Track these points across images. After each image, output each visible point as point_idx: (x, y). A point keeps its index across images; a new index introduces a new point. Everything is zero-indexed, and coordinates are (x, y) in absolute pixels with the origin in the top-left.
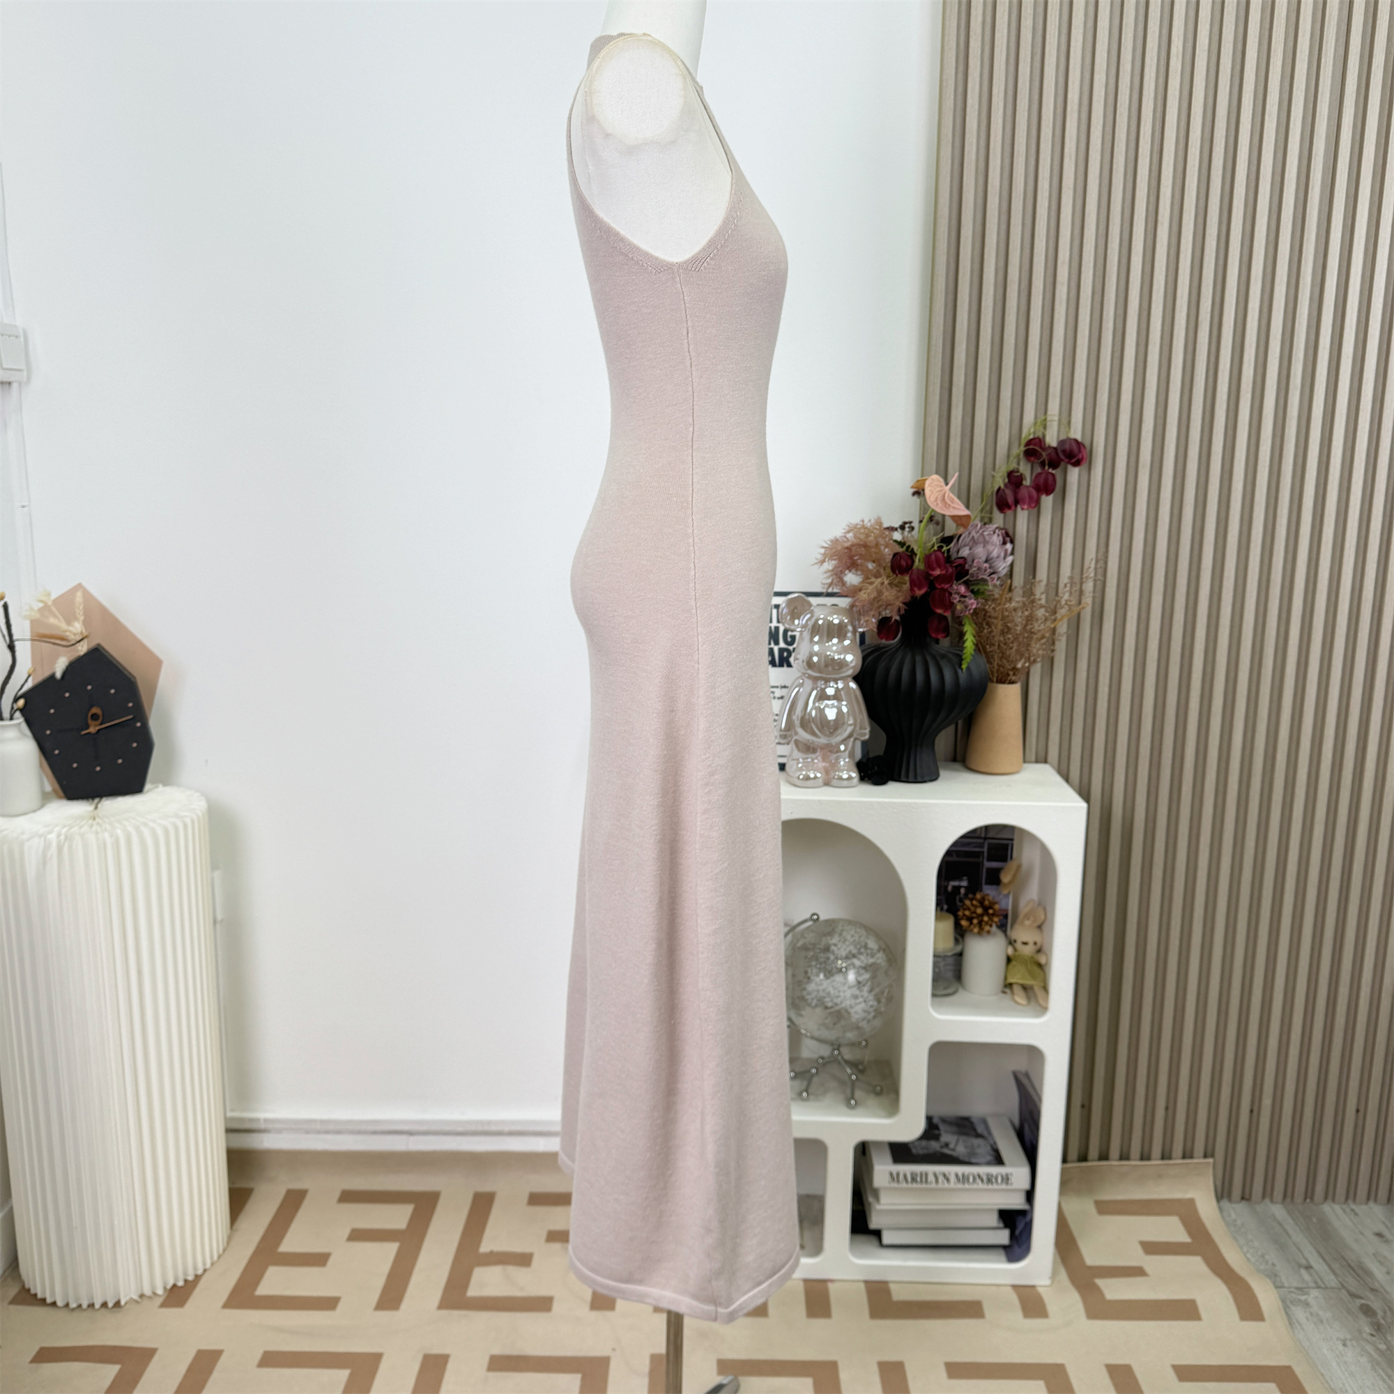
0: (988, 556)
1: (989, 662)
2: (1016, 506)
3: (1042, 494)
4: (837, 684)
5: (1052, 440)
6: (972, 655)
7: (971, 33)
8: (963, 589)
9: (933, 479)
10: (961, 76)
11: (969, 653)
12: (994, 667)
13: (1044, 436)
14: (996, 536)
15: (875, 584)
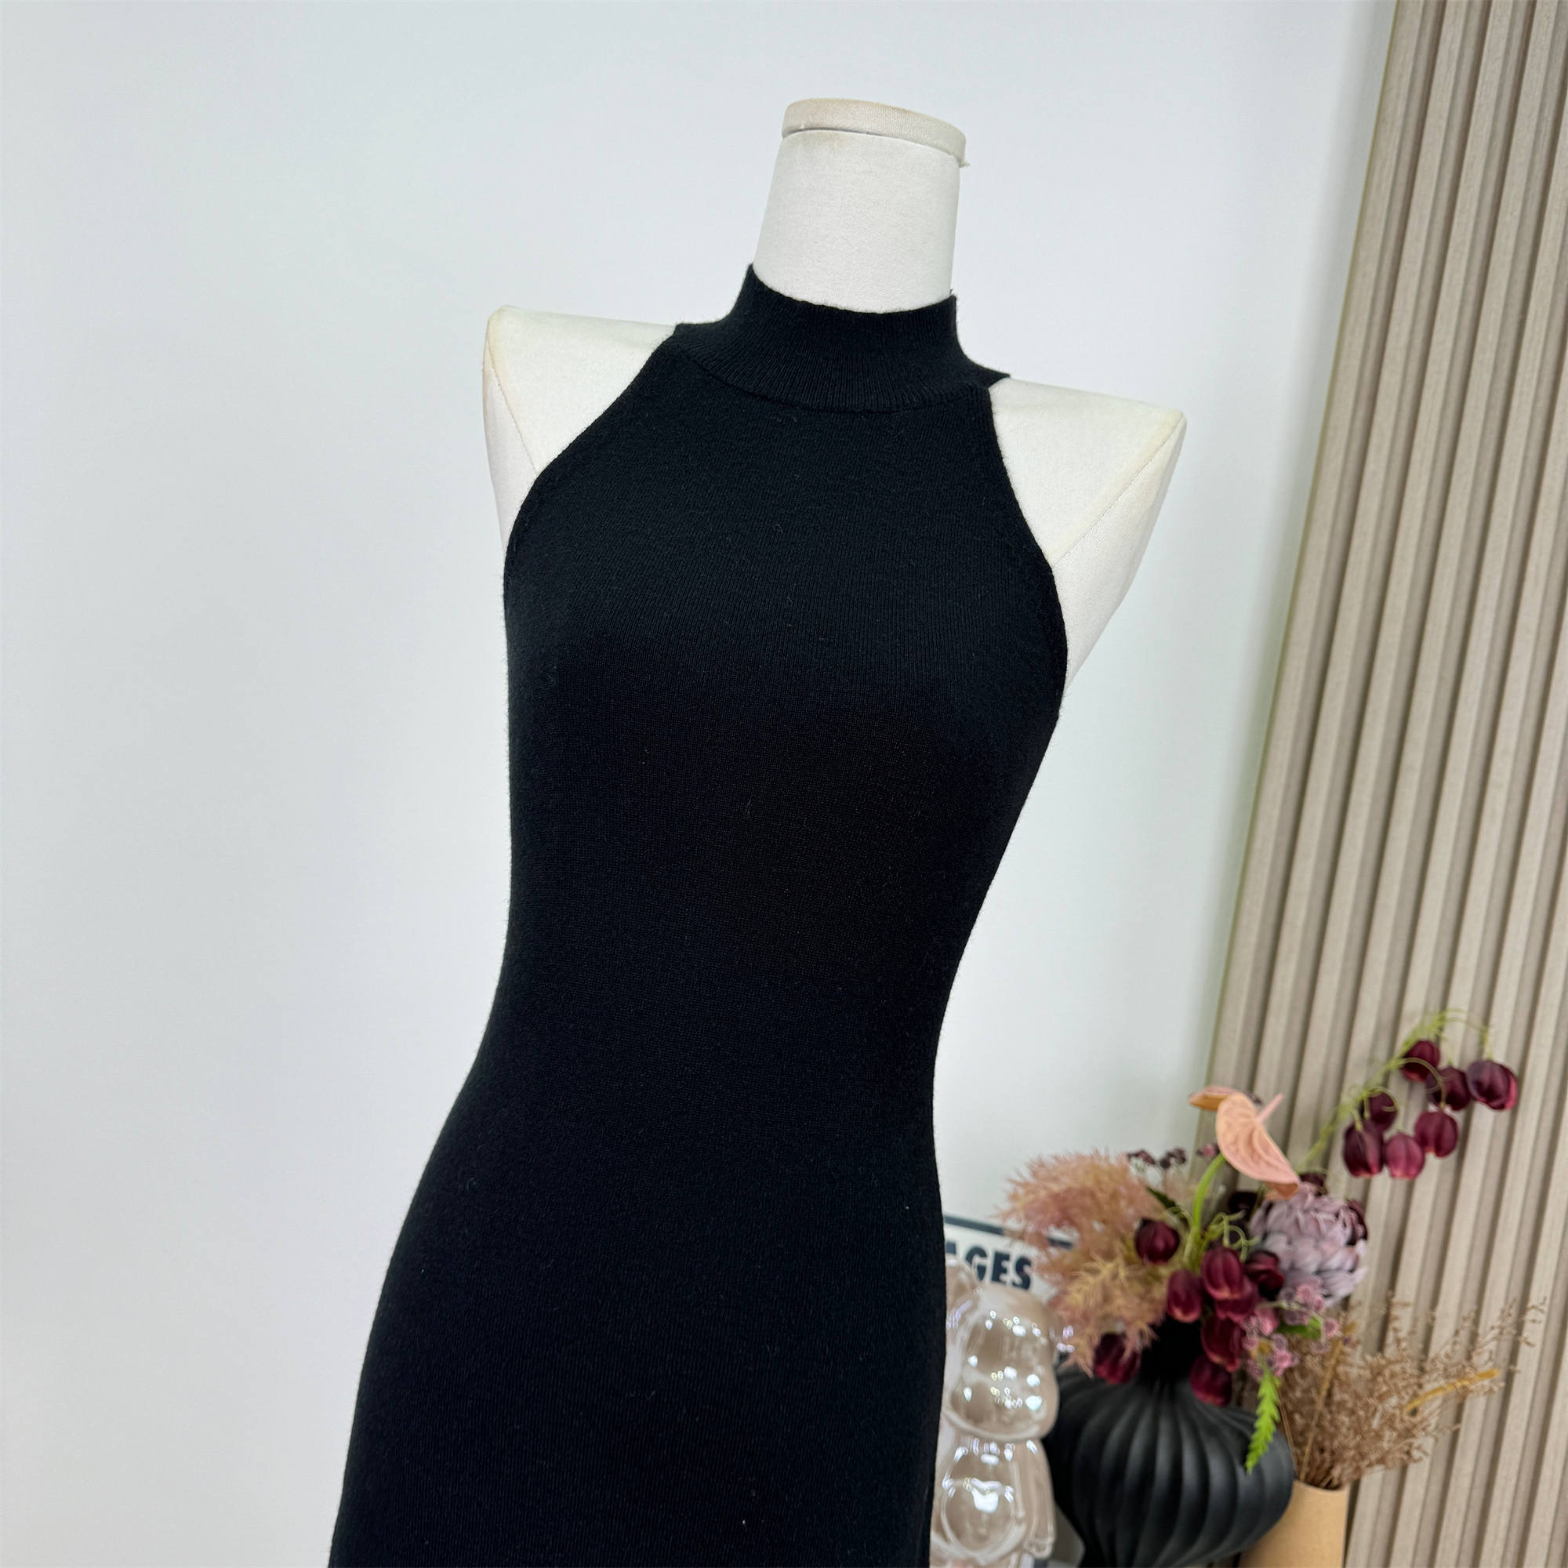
0: (1321, 1264)
1: (1297, 1444)
2: (1380, 1169)
3: (1429, 1151)
4: (1002, 1446)
5: (1454, 1053)
6: (1271, 1446)
7: (1387, 361)
8: (1268, 1326)
9: (1234, 1103)
10: (1359, 425)
11: (1262, 1439)
12: (1303, 1454)
13: (1438, 1038)
14: (1339, 1227)
15: (1100, 1278)
